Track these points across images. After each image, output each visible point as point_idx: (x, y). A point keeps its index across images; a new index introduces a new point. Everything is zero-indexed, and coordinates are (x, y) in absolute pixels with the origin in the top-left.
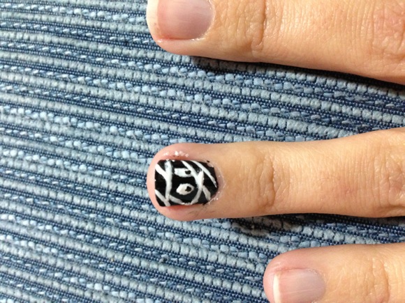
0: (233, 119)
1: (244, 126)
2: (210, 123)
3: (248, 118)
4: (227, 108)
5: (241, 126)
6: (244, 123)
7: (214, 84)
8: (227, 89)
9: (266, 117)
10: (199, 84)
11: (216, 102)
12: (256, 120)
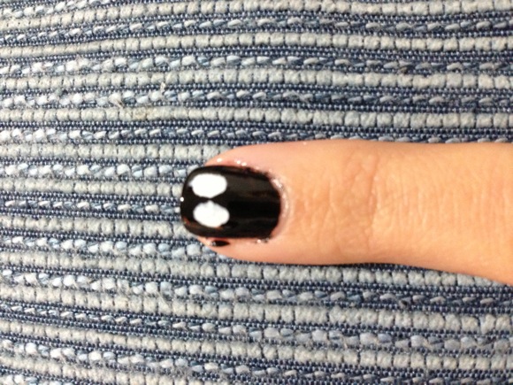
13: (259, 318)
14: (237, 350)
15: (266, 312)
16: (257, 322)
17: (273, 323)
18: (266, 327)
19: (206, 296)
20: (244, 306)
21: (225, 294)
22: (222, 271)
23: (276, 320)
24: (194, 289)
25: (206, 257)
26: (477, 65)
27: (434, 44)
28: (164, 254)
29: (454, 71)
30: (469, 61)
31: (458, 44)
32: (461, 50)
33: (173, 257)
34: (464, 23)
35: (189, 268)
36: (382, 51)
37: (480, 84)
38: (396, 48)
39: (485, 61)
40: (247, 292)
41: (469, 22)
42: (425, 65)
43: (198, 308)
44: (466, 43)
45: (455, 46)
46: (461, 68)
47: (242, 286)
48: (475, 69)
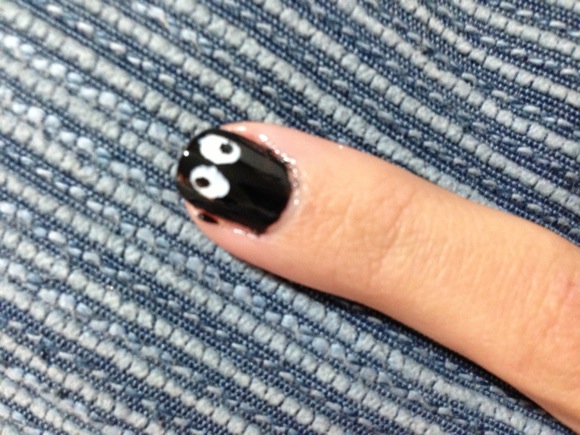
0: (85, 182)
1: (103, 203)
2: (40, 171)
3: (115, 190)
4: (82, 157)
5: (97, 201)
6: (105, 198)
7: (73, 100)
8: (95, 120)
9: (148, 203)
10: (45, 88)
11: (67, 136)
12: (128, 201)
13: (141, 213)
14: (97, 234)
15: (153, 210)
16: (136, 216)
17: (153, 226)
18: (143, 226)
19: (94, 157)
20: (131, 191)
21: (117, 167)
22: (128, 140)
23: (157, 225)
24: (84, 143)
25: (119, 116)
26: (492, 89)
27: (464, 46)
28: (72, 86)
29: (467, 81)
30: (485, 81)
31: (485, 58)
32: (485, 66)
33: (79, 95)
34: (501, 43)
35: (91, 116)
36: (413, 19)
37: (484, 108)
38: (427, 25)
39: (501, 89)
40: (143, 179)
41: (507, 44)
42: (445, 58)
43: (77, 165)
44: (493, 62)
45: (481, 58)
46: (475, 82)
47: (141, 169)
48: (488, 91)
